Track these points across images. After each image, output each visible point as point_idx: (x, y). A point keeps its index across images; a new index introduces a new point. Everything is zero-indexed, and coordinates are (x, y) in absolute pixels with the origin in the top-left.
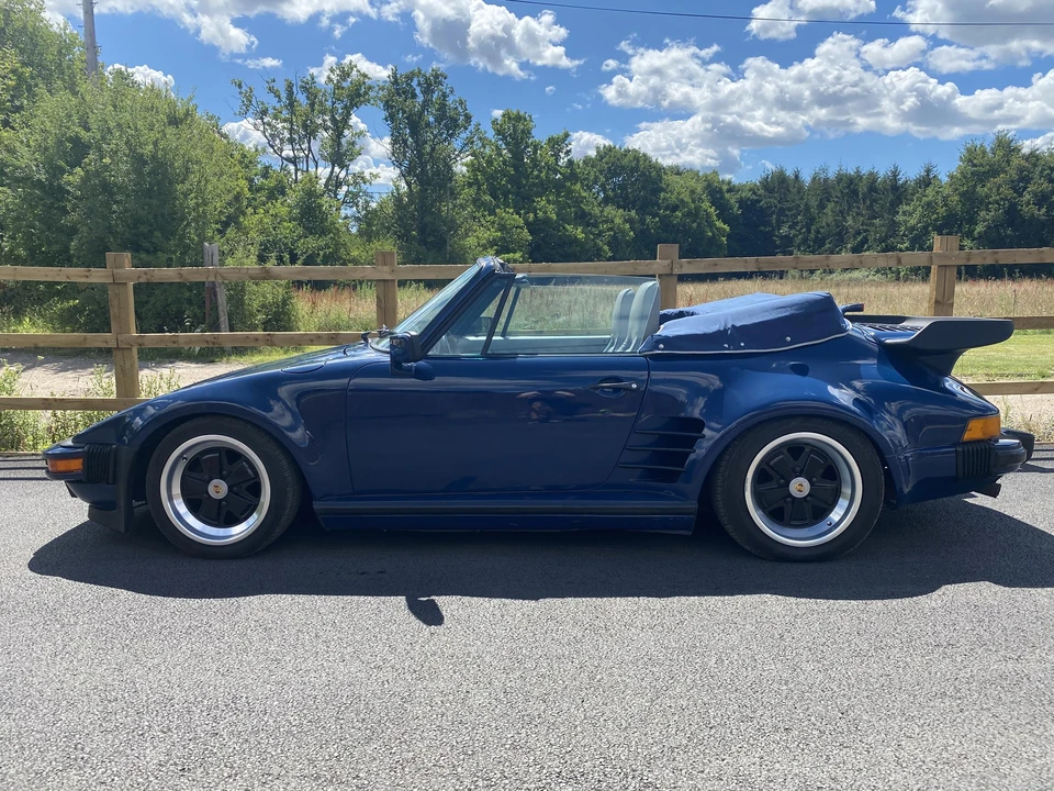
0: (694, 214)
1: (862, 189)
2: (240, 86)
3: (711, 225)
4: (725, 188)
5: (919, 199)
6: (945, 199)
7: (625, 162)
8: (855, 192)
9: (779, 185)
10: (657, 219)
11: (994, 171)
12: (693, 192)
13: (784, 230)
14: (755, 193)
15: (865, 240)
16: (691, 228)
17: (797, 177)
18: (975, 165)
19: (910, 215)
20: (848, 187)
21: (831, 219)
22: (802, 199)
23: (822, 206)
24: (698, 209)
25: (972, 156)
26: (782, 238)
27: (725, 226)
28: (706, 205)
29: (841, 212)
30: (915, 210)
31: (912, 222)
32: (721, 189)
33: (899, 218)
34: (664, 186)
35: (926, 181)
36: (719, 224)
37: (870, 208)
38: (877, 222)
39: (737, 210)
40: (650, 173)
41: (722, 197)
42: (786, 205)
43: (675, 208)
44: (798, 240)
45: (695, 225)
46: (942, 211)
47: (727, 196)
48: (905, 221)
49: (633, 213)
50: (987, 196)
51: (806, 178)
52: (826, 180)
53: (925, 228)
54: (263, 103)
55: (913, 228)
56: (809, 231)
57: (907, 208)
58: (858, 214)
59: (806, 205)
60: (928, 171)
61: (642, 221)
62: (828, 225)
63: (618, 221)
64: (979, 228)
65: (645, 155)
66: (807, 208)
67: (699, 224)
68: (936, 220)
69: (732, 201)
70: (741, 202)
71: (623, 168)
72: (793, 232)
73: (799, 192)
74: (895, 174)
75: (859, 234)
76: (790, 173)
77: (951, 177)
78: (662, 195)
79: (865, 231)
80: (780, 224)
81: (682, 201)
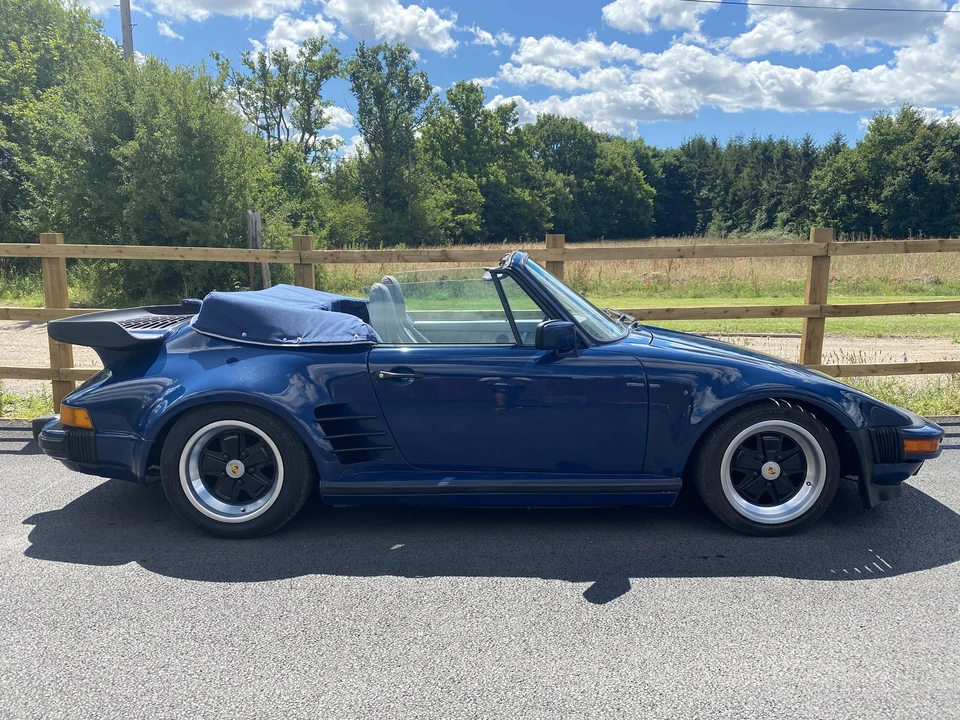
0: (626, 178)
1: (776, 155)
2: (217, 58)
3: (640, 188)
4: (651, 154)
5: (830, 165)
6: (853, 164)
7: (564, 130)
8: (769, 159)
9: (699, 151)
10: (593, 183)
11: (900, 140)
12: (624, 158)
13: (704, 192)
14: (678, 160)
15: (779, 202)
16: (622, 190)
17: (714, 144)
18: (881, 134)
19: (821, 180)
20: (763, 153)
21: (747, 183)
22: (720, 164)
23: (738, 171)
24: (629, 173)
25: (879, 126)
26: (701, 200)
27: (653, 189)
28: (635, 169)
29: (757, 176)
30: (826, 175)
31: (823, 186)
32: (647, 154)
33: (812, 182)
34: (598, 152)
35: (836, 149)
36: (647, 187)
37: (784, 173)
38: (790, 185)
39: (661, 175)
40: (586, 140)
41: (648, 163)
42: (706, 170)
43: (609, 173)
44: (716, 202)
45: (626, 188)
46: (851, 176)
47: (653, 160)
48: (818, 186)
49: (572, 177)
50: (894, 163)
51: (723, 145)
52: (741, 147)
53: (835, 191)
54: (239, 74)
55: (824, 192)
56: (727, 193)
57: (818, 173)
58: (773, 179)
59: (724, 170)
60: (838, 140)
61: (580, 185)
62: (744, 188)
63: (559, 184)
64: (886, 192)
65: (581, 124)
66: (725, 174)
67: (630, 188)
68: (845, 184)
69: (657, 166)
70: (665, 167)
71: (562, 136)
72: (712, 195)
73: (717, 158)
74: (807, 142)
75: (772, 196)
76: (708, 140)
77: (860, 145)
78: (597, 160)
79: (779, 194)
80: (700, 187)
81: (615, 166)
